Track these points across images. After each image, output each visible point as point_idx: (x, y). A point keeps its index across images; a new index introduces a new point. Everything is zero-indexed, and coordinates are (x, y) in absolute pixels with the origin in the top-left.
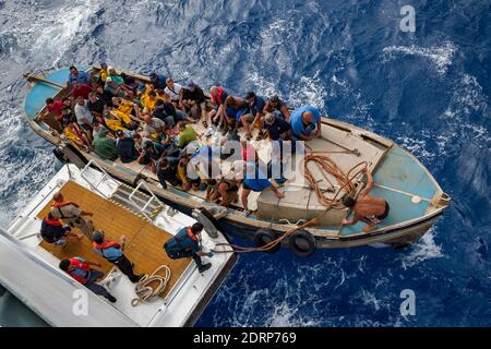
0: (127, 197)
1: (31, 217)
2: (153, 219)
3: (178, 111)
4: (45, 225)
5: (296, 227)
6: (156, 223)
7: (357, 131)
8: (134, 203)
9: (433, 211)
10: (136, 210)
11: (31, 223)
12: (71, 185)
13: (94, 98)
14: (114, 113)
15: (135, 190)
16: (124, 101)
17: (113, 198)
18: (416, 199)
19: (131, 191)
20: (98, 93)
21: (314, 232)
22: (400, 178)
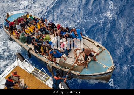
0: (37, 73)
1: (3, 78)
2: (45, 82)
3: (47, 30)
4: (7, 81)
5: (68, 70)
6: (46, 84)
7: (96, 43)
8: (39, 76)
9: (108, 71)
10: (40, 78)
11: (2, 80)
12: (18, 67)
13: (22, 22)
14: (28, 28)
15: (40, 71)
16: (32, 25)
17: (32, 73)
18: (105, 66)
19: (38, 71)
20: (24, 22)
21: (73, 72)
22: (102, 59)
